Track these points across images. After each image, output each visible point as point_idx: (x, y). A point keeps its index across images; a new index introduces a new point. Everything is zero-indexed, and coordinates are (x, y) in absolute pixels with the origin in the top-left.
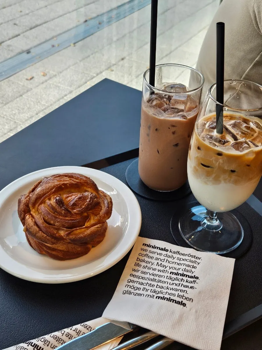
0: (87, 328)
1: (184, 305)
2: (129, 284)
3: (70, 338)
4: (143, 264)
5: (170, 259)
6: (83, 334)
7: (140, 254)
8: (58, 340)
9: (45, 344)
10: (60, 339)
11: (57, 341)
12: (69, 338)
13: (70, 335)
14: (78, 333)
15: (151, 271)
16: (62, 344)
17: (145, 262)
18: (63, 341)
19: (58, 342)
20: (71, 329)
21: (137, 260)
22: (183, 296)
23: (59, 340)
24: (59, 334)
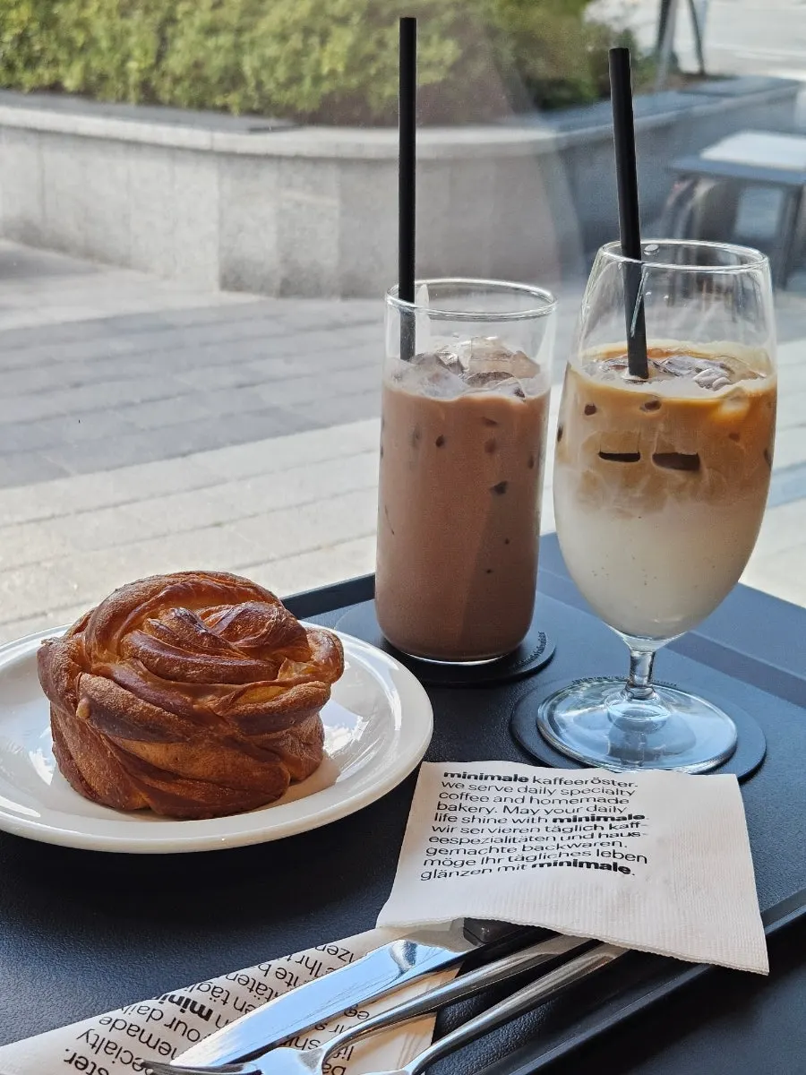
0: (339, 954)
1: (626, 871)
2: (433, 858)
3: (292, 983)
4: (460, 814)
5: (541, 796)
6: (327, 973)
7: (443, 796)
8: (254, 988)
9: (214, 998)
10: (260, 984)
11: (251, 990)
12: (289, 984)
13: (289, 976)
14: (313, 969)
15: (492, 825)
16: (268, 1000)
17: (467, 809)
18: (269, 991)
19: (254, 993)
20: (288, 960)
21: (438, 809)
22: (614, 853)
23: (258, 988)
24: (253, 972)
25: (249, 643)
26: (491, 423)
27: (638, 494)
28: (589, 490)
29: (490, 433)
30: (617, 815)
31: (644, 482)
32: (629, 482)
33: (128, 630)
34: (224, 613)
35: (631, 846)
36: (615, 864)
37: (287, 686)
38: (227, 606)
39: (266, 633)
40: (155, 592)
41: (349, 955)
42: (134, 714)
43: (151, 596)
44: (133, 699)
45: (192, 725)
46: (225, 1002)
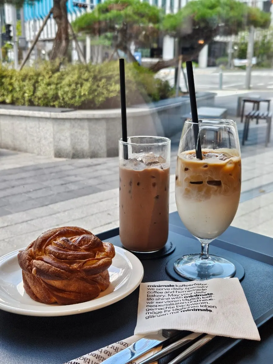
0: (123, 344)
1: (211, 311)
2: (149, 312)
3: (110, 355)
4: (155, 298)
5: (179, 291)
6: (120, 351)
7: (149, 292)
8: (98, 358)
9: (85, 362)
10: (99, 356)
11: (97, 358)
12: (109, 355)
13: (108, 353)
14: (116, 350)
15: (166, 301)
16: (102, 361)
17: (157, 296)
18: (102, 358)
19: (98, 359)
20: (108, 347)
21: (148, 297)
22: (206, 306)
23: (99, 357)
24: (97, 352)
25: (86, 247)
26: (154, 177)
27: (203, 193)
28: (187, 193)
29: (153, 180)
30: (204, 294)
31: (204, 190)
32: (200, 190)
33: (47, 245)
34: (77, 238)
35: (211, 303)
36: (207, 309)
37: (99, 259)
38: (78, 236)
39: (91, 244)
40: (55, 233)
41: (127, 344)
42: (51, 271)
43: (54, 234)
44: (51, 267)
45: (70, 274)
46: (89, 363)
